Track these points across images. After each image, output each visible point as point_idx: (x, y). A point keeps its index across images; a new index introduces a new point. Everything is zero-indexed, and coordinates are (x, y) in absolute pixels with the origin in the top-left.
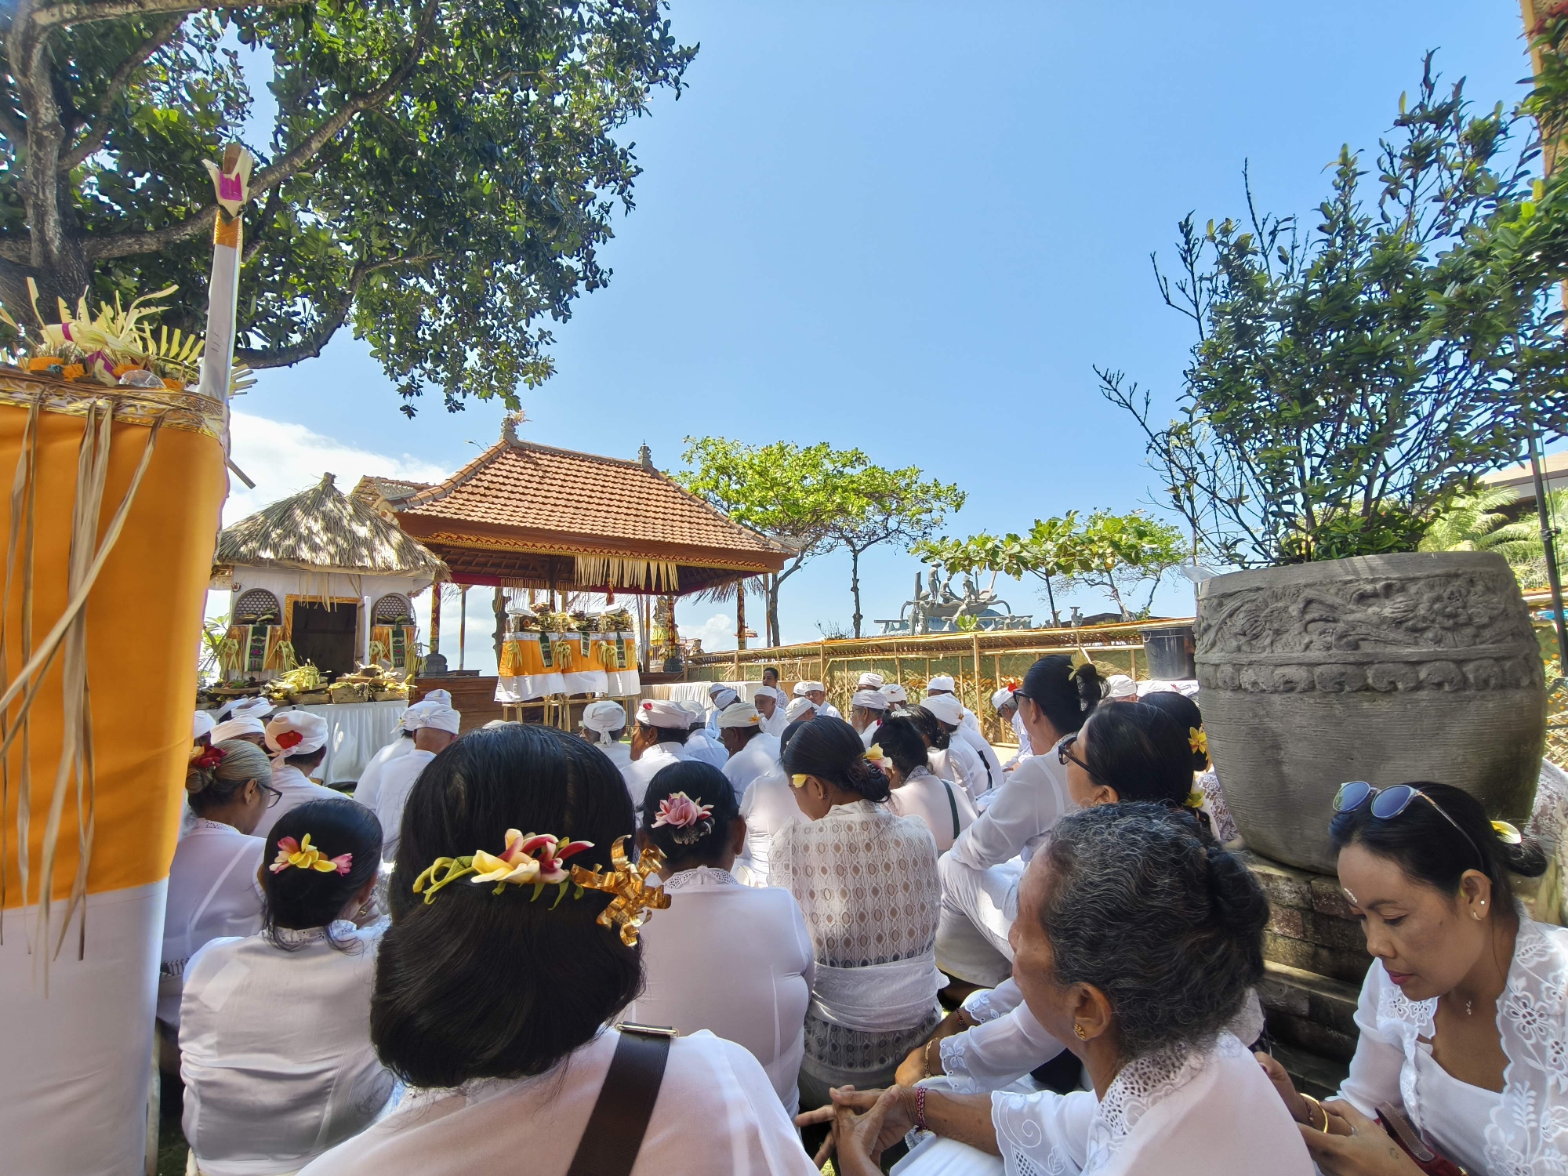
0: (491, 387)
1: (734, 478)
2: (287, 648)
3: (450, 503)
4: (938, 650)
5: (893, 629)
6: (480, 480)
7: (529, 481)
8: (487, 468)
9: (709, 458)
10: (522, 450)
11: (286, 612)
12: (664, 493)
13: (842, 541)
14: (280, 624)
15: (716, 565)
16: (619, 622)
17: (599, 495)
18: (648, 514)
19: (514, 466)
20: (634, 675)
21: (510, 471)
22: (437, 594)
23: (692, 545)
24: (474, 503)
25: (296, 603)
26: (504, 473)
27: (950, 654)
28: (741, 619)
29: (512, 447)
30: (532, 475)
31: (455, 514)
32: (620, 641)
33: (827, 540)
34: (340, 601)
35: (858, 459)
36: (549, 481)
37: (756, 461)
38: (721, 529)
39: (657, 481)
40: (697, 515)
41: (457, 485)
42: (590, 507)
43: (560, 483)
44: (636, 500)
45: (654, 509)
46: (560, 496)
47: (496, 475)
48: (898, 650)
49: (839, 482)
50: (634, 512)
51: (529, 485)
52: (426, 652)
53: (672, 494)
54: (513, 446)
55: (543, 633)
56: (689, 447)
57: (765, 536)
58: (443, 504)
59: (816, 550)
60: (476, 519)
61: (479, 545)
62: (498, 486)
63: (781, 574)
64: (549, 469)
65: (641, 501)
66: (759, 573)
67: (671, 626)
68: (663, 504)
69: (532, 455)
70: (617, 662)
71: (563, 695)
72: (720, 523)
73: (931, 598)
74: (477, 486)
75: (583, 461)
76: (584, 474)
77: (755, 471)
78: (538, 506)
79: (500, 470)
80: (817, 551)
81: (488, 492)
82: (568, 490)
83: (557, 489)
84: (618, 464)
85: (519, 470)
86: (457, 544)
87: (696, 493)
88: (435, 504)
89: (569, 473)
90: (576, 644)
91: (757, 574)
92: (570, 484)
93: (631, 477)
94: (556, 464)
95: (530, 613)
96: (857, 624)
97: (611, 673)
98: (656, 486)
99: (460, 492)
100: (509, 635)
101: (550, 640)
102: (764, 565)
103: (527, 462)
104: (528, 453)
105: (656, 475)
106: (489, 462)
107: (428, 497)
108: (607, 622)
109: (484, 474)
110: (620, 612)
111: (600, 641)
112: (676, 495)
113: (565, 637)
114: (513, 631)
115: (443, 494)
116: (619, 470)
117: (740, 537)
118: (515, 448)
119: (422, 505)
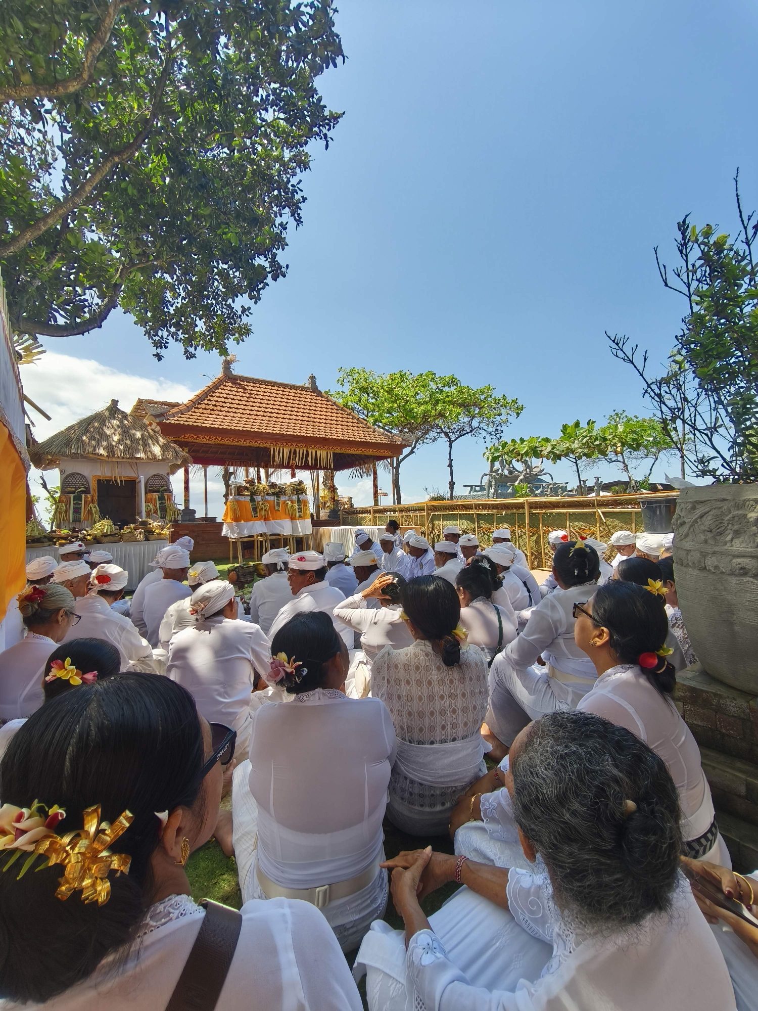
0: (211, 343)
1: (371, 395)
2: (95, 508)
3: (192, 415)
4: (502, 509)
5: (475, 491)
6: (210, 400)
7: (241, 400)
8: (214, 392)
9: (355, 382)
10: (235, 380)
11: (93, 486)
12: (325, 406)
13: (443, 435)
14: (89, 493)
15: (359, 452)
16: (299, 489)
17: (284, 408)
18: (315, 420)
19: (230, 390)
20: (309, 522)
21: (228, 394)
22: (187, 472)
23: (344, 440)
24: (207, 415)
25: (99, 481)
26: (225, 396)
27: (509, 512)
28: (375, 486)
30: (242, 396)
31: (195, 422)
32: (299, 501)
33: (432, 434)
34: (125, 479)
35: (453, 382)
36: (252, 400)
37: (385, 384)
38: (362, 429)
39: (320, 398)
40: (346, 420)
41: (196, 403)
42: (279, 416)
43: (259, 401)
44: (308, 411)
45: (319, 417)
46: (260, 409)
47: (219, 397)
48: (476, 509)
49: (440, 397)
50: (307, 419)
51: (241, 403)
52: (182, 508)
53: (331, 407)
54: (229, 378)
55: (252, 497)
56: (342, 374)
57: (391, 433)
58: (188, 416)
59: (425, 441)
60: (208, 425)
61: (211, 441)
62: (221, 404)
63: (401, 457)
64: (252, 392)
65: (311, 412)
66: (388, 457)
67: (333, 489)
68: (325, 414)
69: (242, 383)
70: (297, 514)
71: (265, 534)
72: (362, 425)
73: (500, 471)
74: (208, 404)
75: (273, 386)
76: (274, 395)
77: (385, 390)
78: (246, 416)
79: (221, 393)
81: (215, 408)
82: (264, 406)
83: (258, 405)
84: (296, 388)
85: (234, 393)
86: (197, 441)
87: (346, 406)
88: (182, 416)
89: (265, 394)
90: (272, 503)
91: (386, 458)
92: (266, 402)
93: (304, 396)
94: (257, 389)
95: (244, 484)
96: (452, 488)
97: (294, 521)
98: (320, 402)
99: (197, 408)
100: (231, 496)
101: (256, 501)
102: (389, 453)
103: (239, 388)
104: (239, 382)
105: (320, 394)
106: (215, 388)
107: (178, 412)
108: (291, 489)
109: (212, 396)
110: (299, 483)
111: (287, 501)
112: (333, 407)
113: (266, 498)
114: (233, 495)
115: (187, 410)
116: (296, 392)
117: (375, 434)
118: (231, 379)
119: (174, 417)
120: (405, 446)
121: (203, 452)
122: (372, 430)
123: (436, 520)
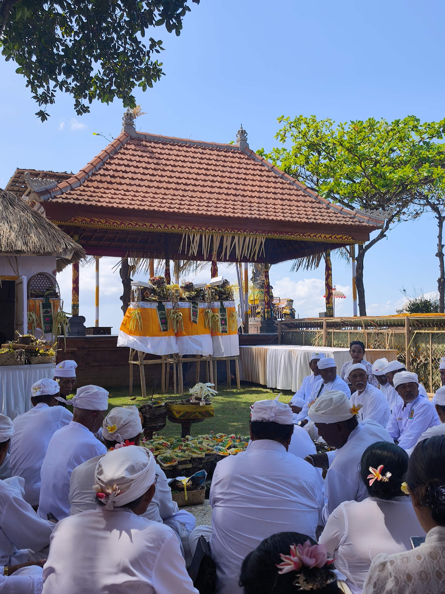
0: (111, 92)
3: (84, 191)
6: (107, 169)
7: (146, 168)
8: (112, 158)
9: (301, 136)
10: (139, 141)
12: (259, 173)
15: (306, 238)
16: (222, 292)
17: (203, 177)
18: (245, 194)
19: (133, 155)
20: (235, 338)
21: (131, 160)
22: (76, 269)
24: (102, 190)
26: (126, 162)
28: (329, 287)
29: (131, 139)
30: (149, 163)
31: (88, 200)
32: (223, 309)
34: (3, 279)
36: (162, 167)
37: (346, 138)
38: (310, 205)
39: (252, 162)
40: (288, 192)
41: (89, 175)
42: (196, 189)
43: (170, 168)
44: (235, 181)
45: (250, 188)
46: (171, 180)
47: (119, 165)
50: (233, 192)
51: (146, 172)
52: (70, 314)
53: (266, 174)
54: (132, 137)
55: (160, 303)
57: (352, 208)
58: (78, 192)
59: (402, 217)
60: (104, 204)
61: (107, 226)
62: (121, 174)
64: (161, 156)
65: (239, 182)
66: (348, 244)
67: (267, 288)
68: (258, 183)
69: (148, 144)
70: (220, 327)
71: (177, 355)
72: (310, 199)
74: (104, 175)
75: (189, 147)
76: (190, 159)
77: (344, 147)
78: (153, 190)
79: (122, 159)
81: (113, 180)
82: (177, 175)
83: (168, 174)
84: (218, 148)
85: (137, 158)
86: (90, 226)
87: (288, 171)
88: (72, 192)
89: (178, 158)
90: (187, 312)
91: (344, 245)
92: (179, 169)
93: (230, 159)
94: (167, 152)
95: (149, 284)
97: (215, 337)
98: (252, 167)
99: (91, 181)
100: (133, 301)
101: (166, 308)
102: (350, 238)
103: (144, 151)
104: (144, 143)
105: (252, 156)
106: (113, 153)
107: (67, 187)
108: (212, 293)
109: (110, 164)
110: (224, 283)
111: (206, 309)
112: (270, 174)
113: (178, 305)
114: (136, 300)
115: (79, 184)
116: (220, 153)
117: (329, 211)
118: (134, 139)
119: (62, 194)
120: (374, 228)
122: (324, 206)
123: (422, 342)
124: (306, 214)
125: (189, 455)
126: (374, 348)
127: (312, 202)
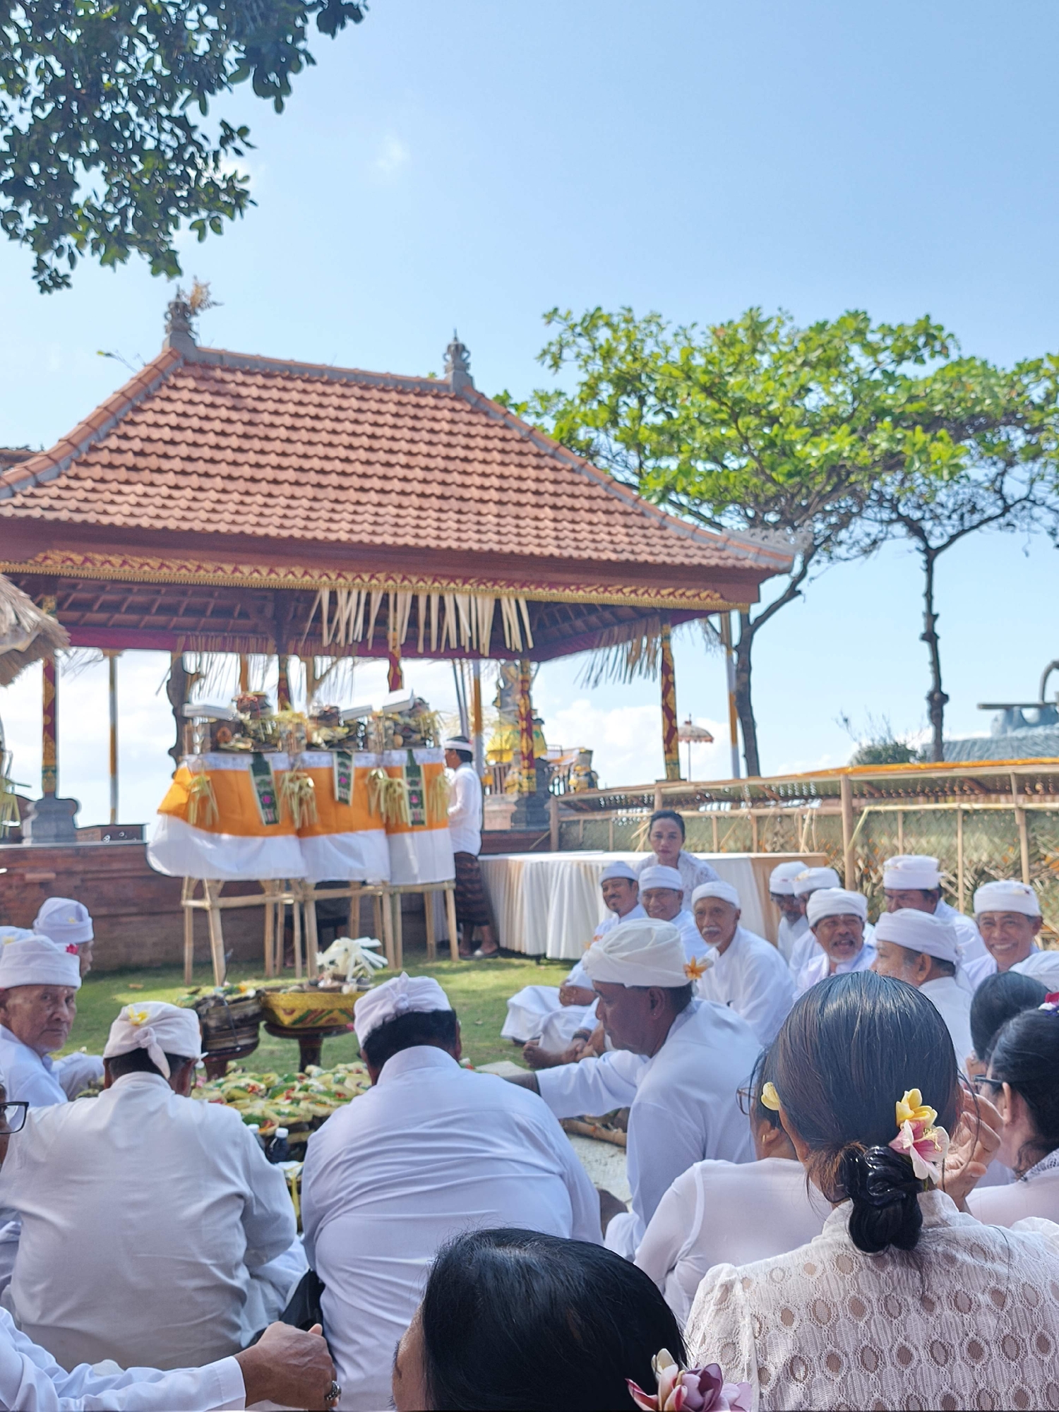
1: (651, 400)
3: (68, 488)
5: (1024, 723)
6: (125, 437)
7: (223, 434)
8: (138, 410)
9: (598, 356)
10: (206, 369)
12: (499, 445)
13: (899, 529)
15: (613, 600)
16: (411, 728)
17: (363, 455)
18: (467, 494)
19: (191, 402)
20: (443, 840)
21: (184, 415)
22: (50, 675)
23: (561, 557)
24: (114, 487)
26: (173, 420)
28: (669, 713)
29: (187, 364)
30: (229, 421)
31: (78, 510)
32: (413, 770)
33: (862, 528)
35: (929, 341)
36: (262, 432)
37: (699, 361)
38: (621, 520)
39: (483, 419)
40: (569, 489)
41: (80, 451)
42: (346, 482)
43: (283, 433)
44: (442, 464)
45: (478, 481)
46: (285, 462)
47: (156, 425)
50: (438, 490)
51: (223, 442)
52: (36, 793)
53: (516, 446)
54: (187, 359)
55: (258, 756)
56: (556, 333)
57: (719, 526)
58: (54, 491)
62: (161, 448)
63: (756, 611)
64: (261, 406)
65: (451, 465)
66: (713, 612)
67: (529, 724)
68: (498, 470)
69: (228, 377)
70: (408, 815)
71: (301, 882)
72: (620, 506)
74: (119, 451)
75: (329, 383)
76: (332, 413)
77: (696, 382)
78: (242, 486)
79: (162, 412)
80: (840, 551)
81: (141, 462)
82: (300, 449)
84: (401, 385)
85: (202, 410)
86: (84, 574)
87: (568, 440)
88: (38, 492)
89: (302, 410)
90: (325, 777)
91: (703, 614)
92: (304, 436)
93: (429, 413)
94: (275, 394)
95: (234, 713)
96: (937, 716)
97: (396, 836)
98: (483, 431)
99: (86, 464)
100: (191, 752)
101: (272, 769)
102: (717, 595)
103: (217, 393)
104: (218, 373)
105: (482, 406)
106: (142, 397)
107: (25, 479)
108: (386, 730)
109: (132, 423)
110: (415, 706)
111: (372, 769)
112: (525, 448)
113: (303, 761)
114: (198, 749)
115: (55, 471)
116: (404, 399)
117: (665, 533)
118: (193, 365)
119: (14, 495)
120: (769, 573)
121: (104, 607)
122: (654, 521)
123: (882, 833)
124: (612, 542)
125: (308, 1111)
126: (773, 851)
127: (625, 513)
